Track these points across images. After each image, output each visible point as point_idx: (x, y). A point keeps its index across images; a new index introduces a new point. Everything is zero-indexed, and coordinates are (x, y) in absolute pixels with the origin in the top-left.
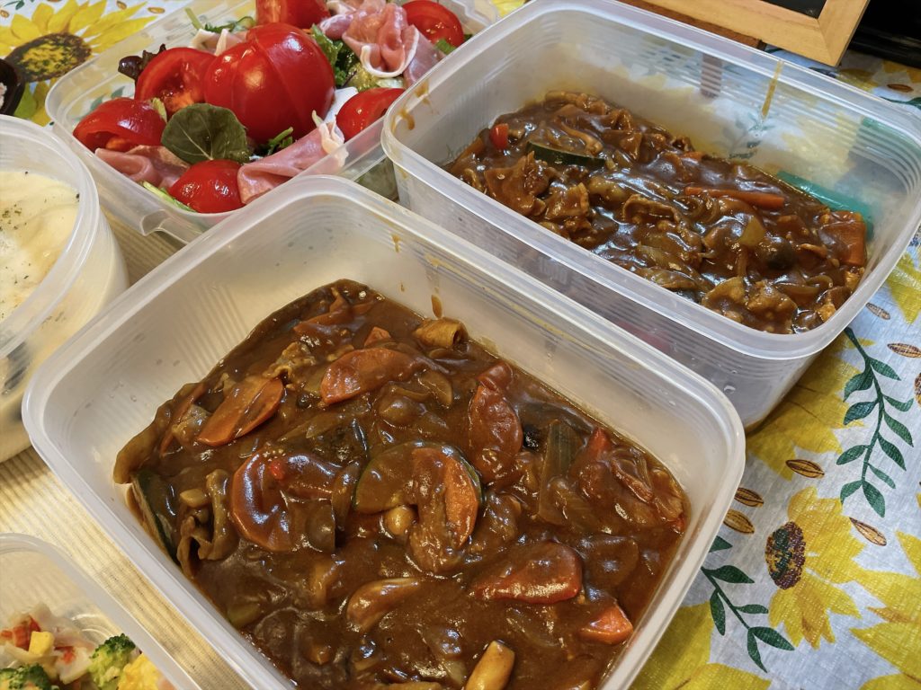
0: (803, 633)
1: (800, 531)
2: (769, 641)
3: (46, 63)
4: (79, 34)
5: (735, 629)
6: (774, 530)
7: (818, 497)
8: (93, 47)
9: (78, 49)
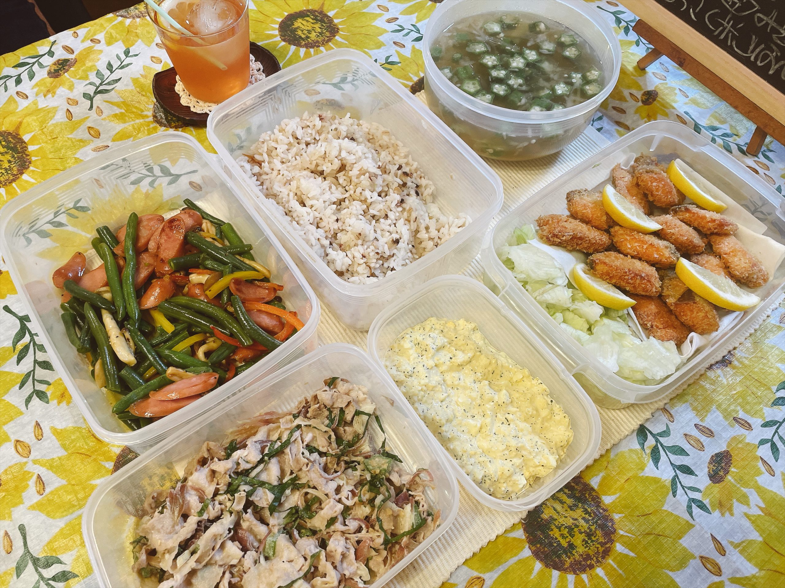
0: (718, 507)
1: (731, 456)
2: (698, 506)
3: (309, 32)
4: (331, 14)
5: (681, 496)
6: (717, 452)
7: (747, 441)
8: (340, 27)
9: (330, 27)
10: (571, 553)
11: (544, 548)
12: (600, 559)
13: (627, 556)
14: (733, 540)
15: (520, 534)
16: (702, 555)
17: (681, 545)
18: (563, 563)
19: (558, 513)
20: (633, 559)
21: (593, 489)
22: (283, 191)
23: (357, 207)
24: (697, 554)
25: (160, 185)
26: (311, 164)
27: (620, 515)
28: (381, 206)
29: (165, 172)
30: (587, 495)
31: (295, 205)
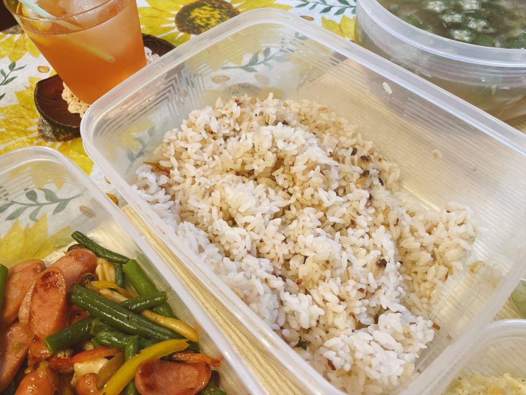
22: (203, 207)
23: (309, 217)
25: (44, 215)
26: (235, 163)
28: (344, 210)
29: (51, 197)
31: (221, 225)
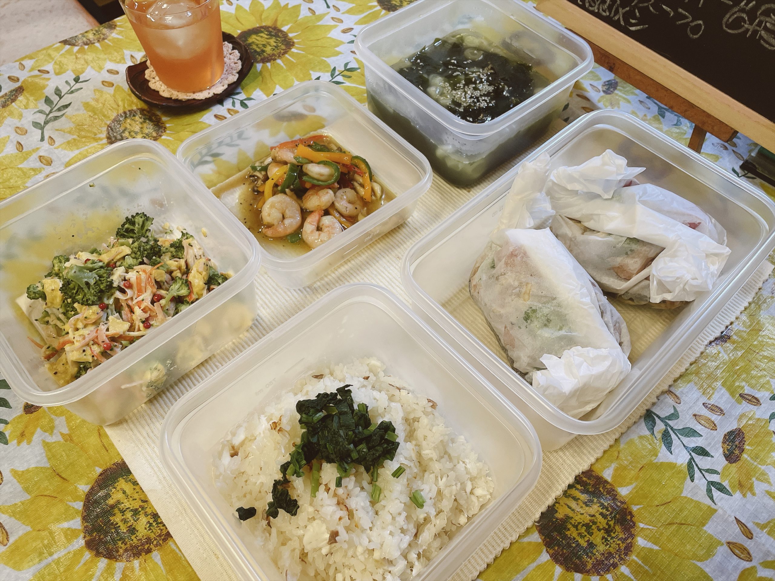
0: (739, 488)
1: (743, 433)
2: (719, 489)
3: (264, 46)
4: (285, 29)
5: (700, 480)
6: (729, 430)
7: (757, 417)
8: (295, 41)
9: (285, 40)
10: (592, 552)
11: (562, 550)
12: (623, 556)
13: (651, 550)
14: (759, 522)
15: (536, 537)
16: (728, 541)
17: (706, 532)
18: (584, 564)
19: (573, 510)
20: (657, 552)
21: (606, 482)
24: (724, 541)
27: (638, 507)
30: (601, 489)
